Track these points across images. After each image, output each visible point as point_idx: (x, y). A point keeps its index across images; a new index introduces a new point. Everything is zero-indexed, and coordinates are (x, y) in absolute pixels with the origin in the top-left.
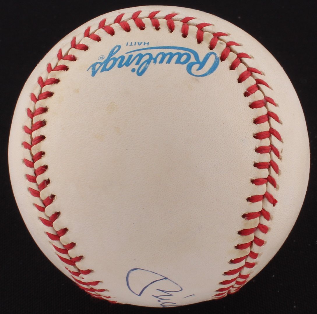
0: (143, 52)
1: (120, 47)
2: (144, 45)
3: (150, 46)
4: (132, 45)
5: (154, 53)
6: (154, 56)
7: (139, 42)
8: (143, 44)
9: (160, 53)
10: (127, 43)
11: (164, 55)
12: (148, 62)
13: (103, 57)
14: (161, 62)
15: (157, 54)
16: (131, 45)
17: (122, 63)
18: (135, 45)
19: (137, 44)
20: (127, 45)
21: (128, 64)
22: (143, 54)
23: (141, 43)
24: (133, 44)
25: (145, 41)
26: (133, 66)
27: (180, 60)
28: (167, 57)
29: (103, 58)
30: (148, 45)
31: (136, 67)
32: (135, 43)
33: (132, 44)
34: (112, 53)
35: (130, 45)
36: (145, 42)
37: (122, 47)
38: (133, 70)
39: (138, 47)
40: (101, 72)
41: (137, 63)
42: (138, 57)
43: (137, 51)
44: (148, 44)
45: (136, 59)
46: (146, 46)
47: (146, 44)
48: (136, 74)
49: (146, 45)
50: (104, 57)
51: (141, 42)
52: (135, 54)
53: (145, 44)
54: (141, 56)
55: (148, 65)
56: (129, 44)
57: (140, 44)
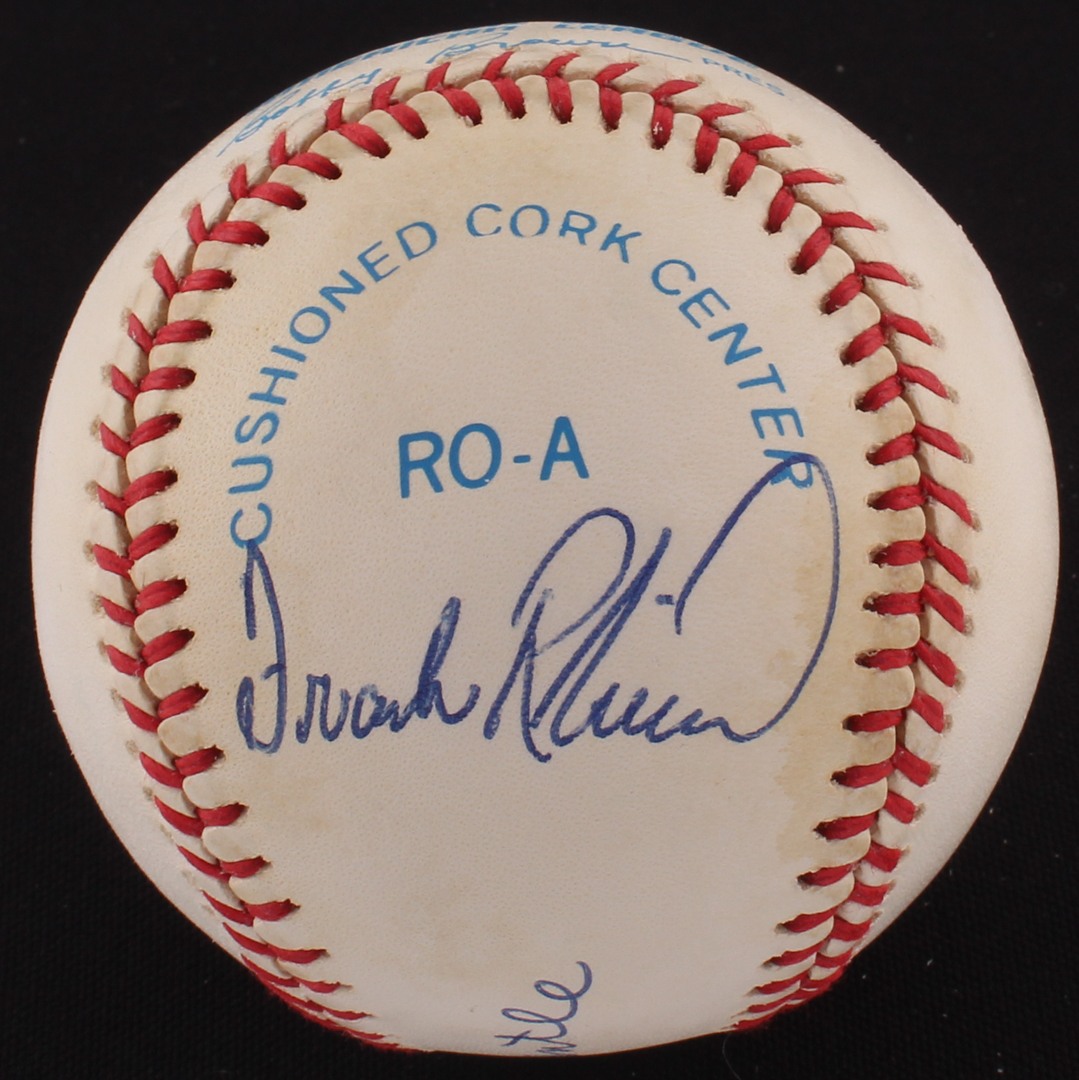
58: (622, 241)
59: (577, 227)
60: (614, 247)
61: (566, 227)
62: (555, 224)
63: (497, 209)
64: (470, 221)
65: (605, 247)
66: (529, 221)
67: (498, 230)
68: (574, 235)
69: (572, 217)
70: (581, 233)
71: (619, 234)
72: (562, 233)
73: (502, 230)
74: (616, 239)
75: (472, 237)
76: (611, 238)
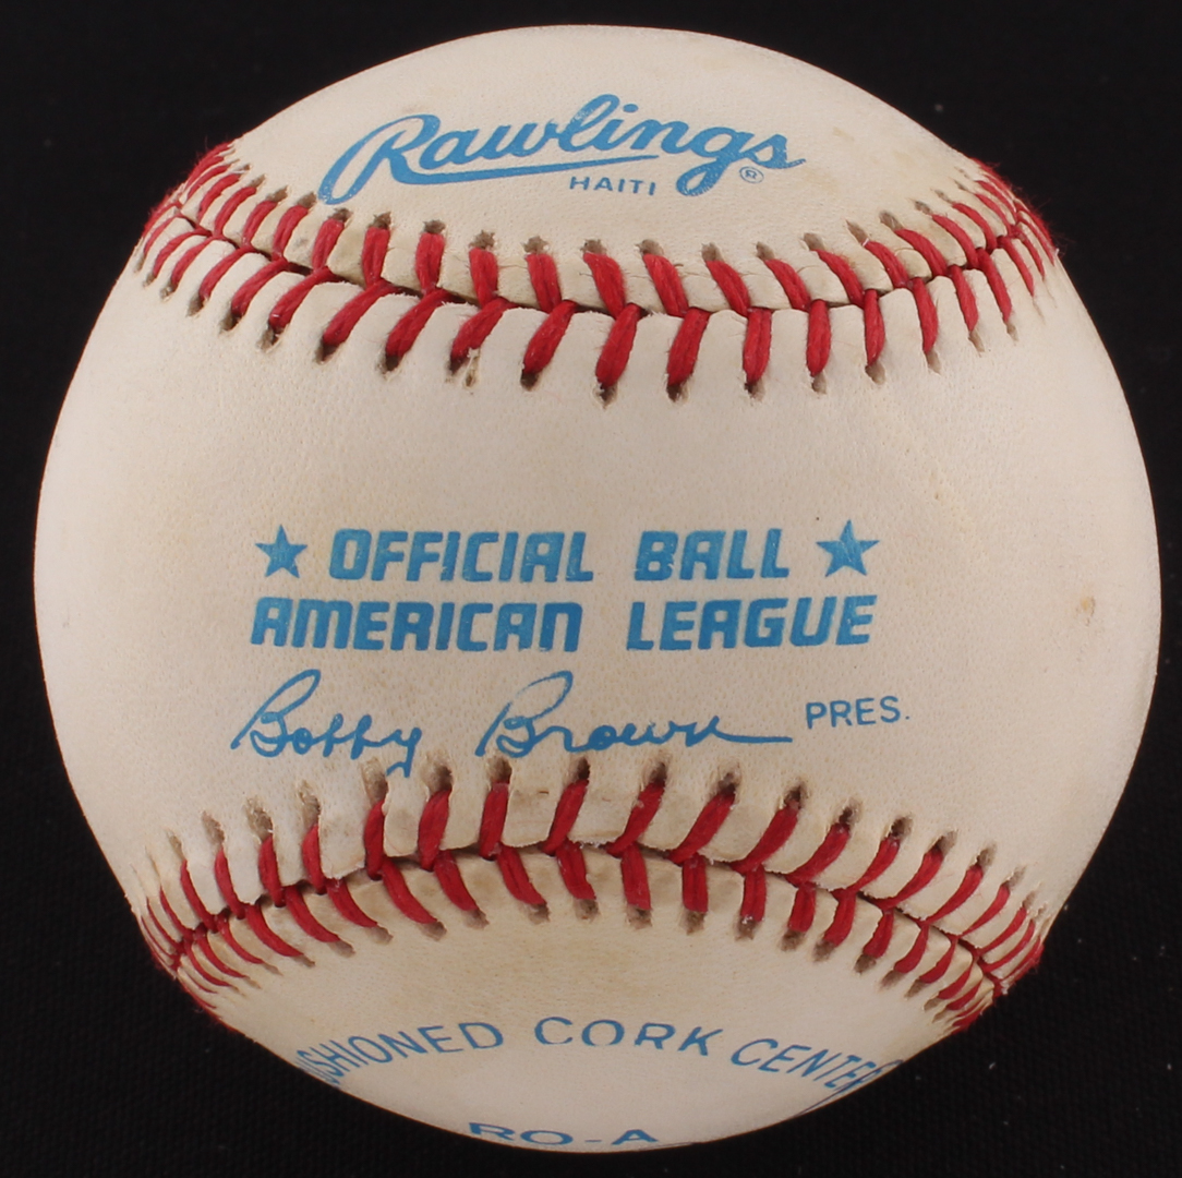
0: (592, 154)
1: (681, 184)
2: (587, 180)
3: (568, 174)
4: (632, 181)
5: (552, 153)
6: (553, 143)
7: (606, 190)
8: (593, 184)
9: (529, 153)
10: (651, 193)
11: (517, 148)
12: (575, 127)
13: (744, 175)
14: (528, 129)
15: (543, 151)
16: (637, 184)
17: (670, 134)
18: (622, 182)
19: (615, 185)
20: (653, 185)
21: (651, 128)
22: (592, 147)
23: (599, 186)
24: (629, 187)
25: (586, 192)
26: (630, 121)
27: (461, 140)
28: (505, 146)
29: (744, 171)
30: (574, 179)
31: (618, 114)
32: (621, 189)
33: (633, 184)
34: (712, 174)
35: (641, 182)
36: (586, 188)
37: (674, 184)
38: (631, 108)
39: (614, 173)
40: (750, 136)
41: (616, 123)
42: (613, 139)
43: (615, 157)
44: (573, 182)
45: (620, 135)
46: (581, 174)
47: (582, 183)
48: (621, 100)
49: (580, 178)
50: (741, 171)
51: (601, 189)
52: (624, 150)
53: (586, 183)
54: (601, 142)
55: (578, 118)
56: (644, 189)
57: (605, 183)
58: (702, 1042)
59: (654, 1036)
60: (694, 1047)
61: (642, 1037)
62: (631, 1035)
63: (567, 1022)
64: (538, 1031)
65: (683, 1047)
66: (604, 1034)
67: (570, 1039)
68: (652, 1043)
69: (649, 1029)
70: (658, 1042)
71: (699, 1035)
72: (638, 1042)
73: (573, 1041)
74: (697, 1039)
75: (541, 1044)
76: (691, 1039)
